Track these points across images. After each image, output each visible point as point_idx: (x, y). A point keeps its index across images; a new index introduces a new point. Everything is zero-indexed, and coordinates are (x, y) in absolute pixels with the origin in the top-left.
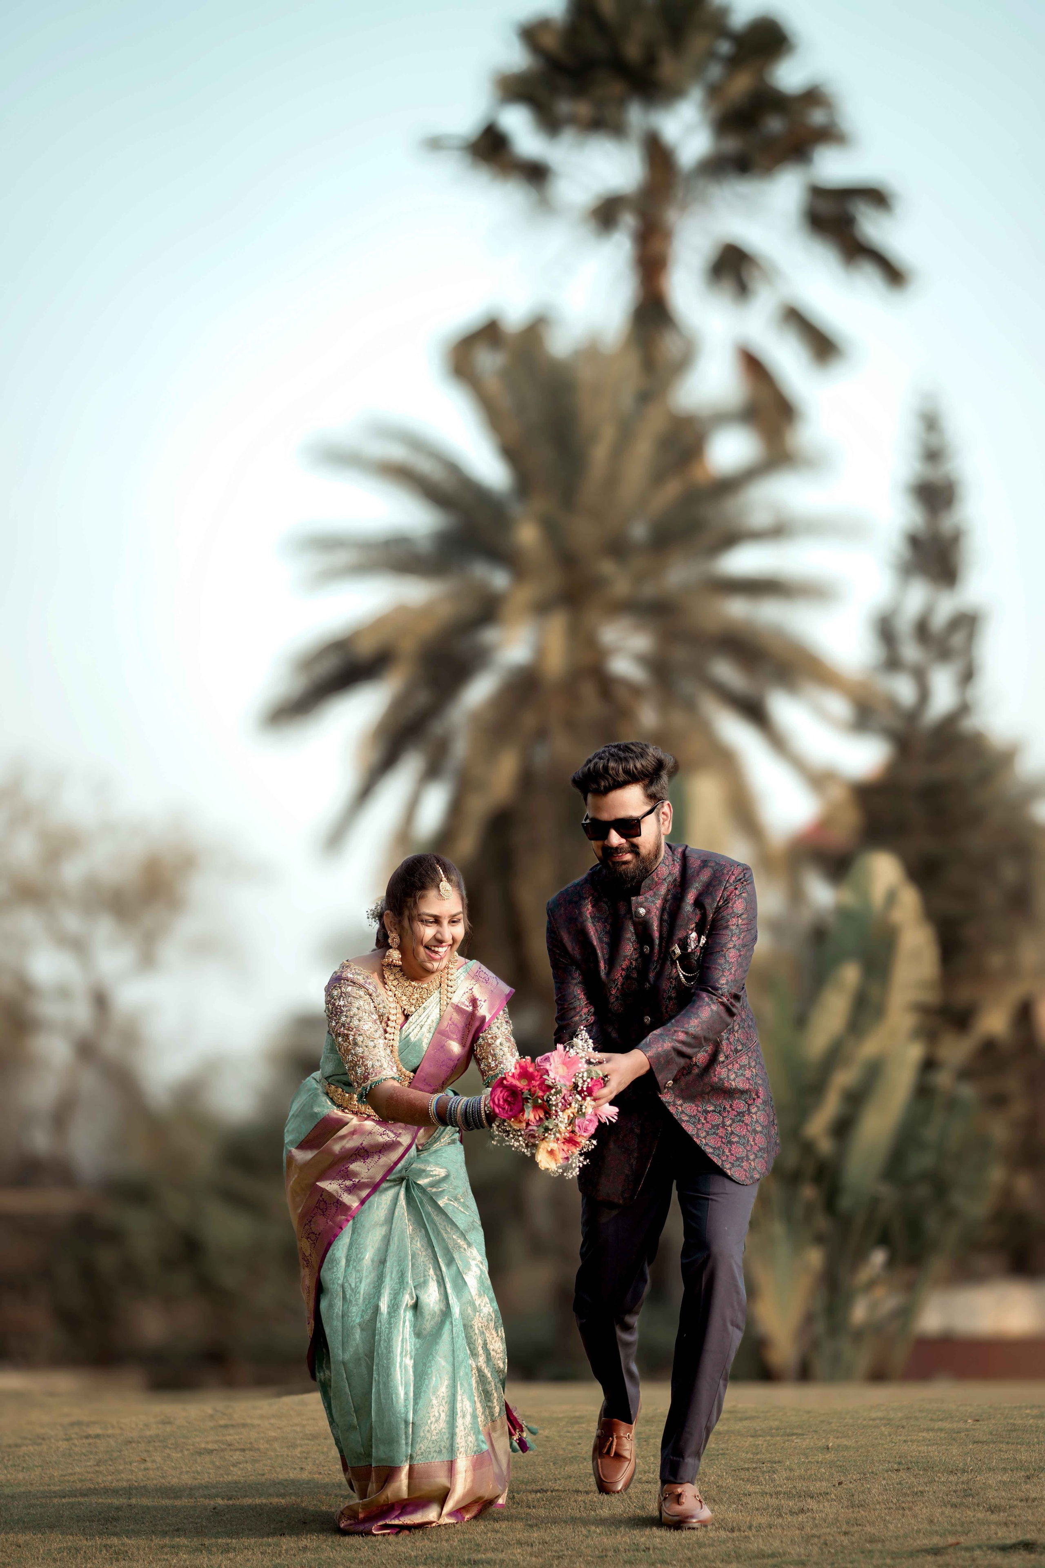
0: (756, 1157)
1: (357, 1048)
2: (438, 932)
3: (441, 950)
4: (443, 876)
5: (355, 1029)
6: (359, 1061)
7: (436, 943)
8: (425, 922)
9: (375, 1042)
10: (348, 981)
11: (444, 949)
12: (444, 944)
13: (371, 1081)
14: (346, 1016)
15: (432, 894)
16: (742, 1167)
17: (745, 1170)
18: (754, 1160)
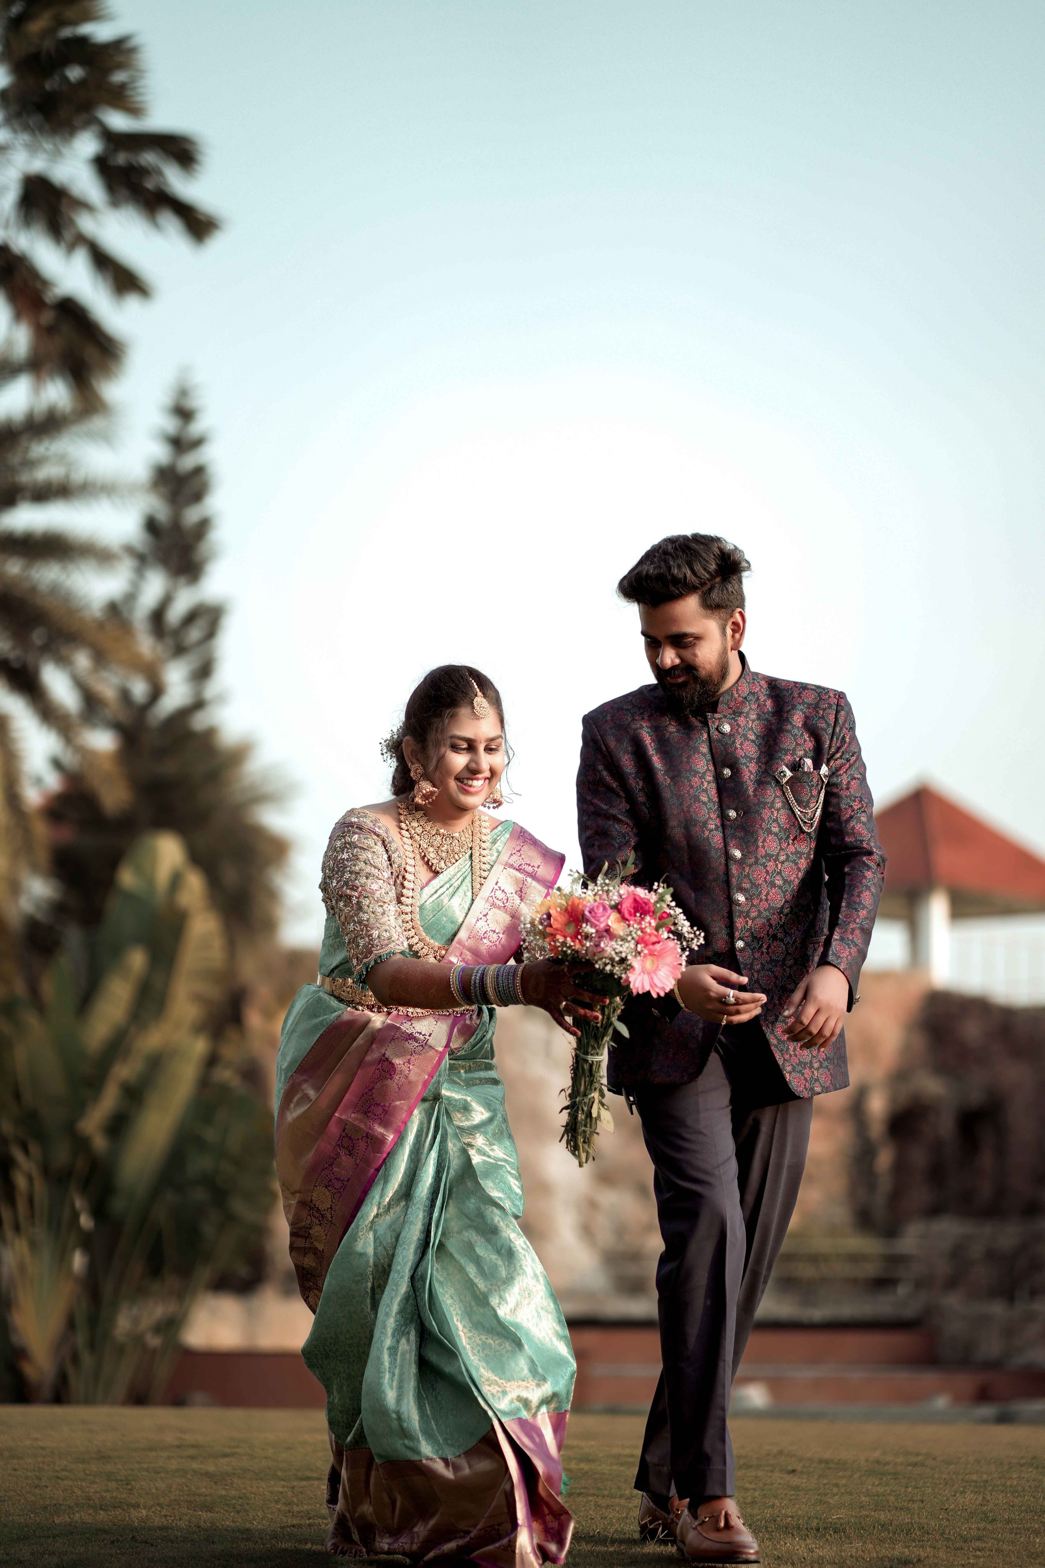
0: (821, 1066)
1: (361, 914)
2: (471, 761)
3: (477, 784)
4: (478, 690)
5: (360, 888)
6: (362, 930)
7: (467, 775)
8: (455, 748)
9: (384, 908)
10: (352, 827)
11: (481, 782)
12: (480, 776)
13: (376, 954)
14: (351, 873)
15: (464, 711)
16: (803, 1074)
17: (806, 1079)
18: (818, 1069)
